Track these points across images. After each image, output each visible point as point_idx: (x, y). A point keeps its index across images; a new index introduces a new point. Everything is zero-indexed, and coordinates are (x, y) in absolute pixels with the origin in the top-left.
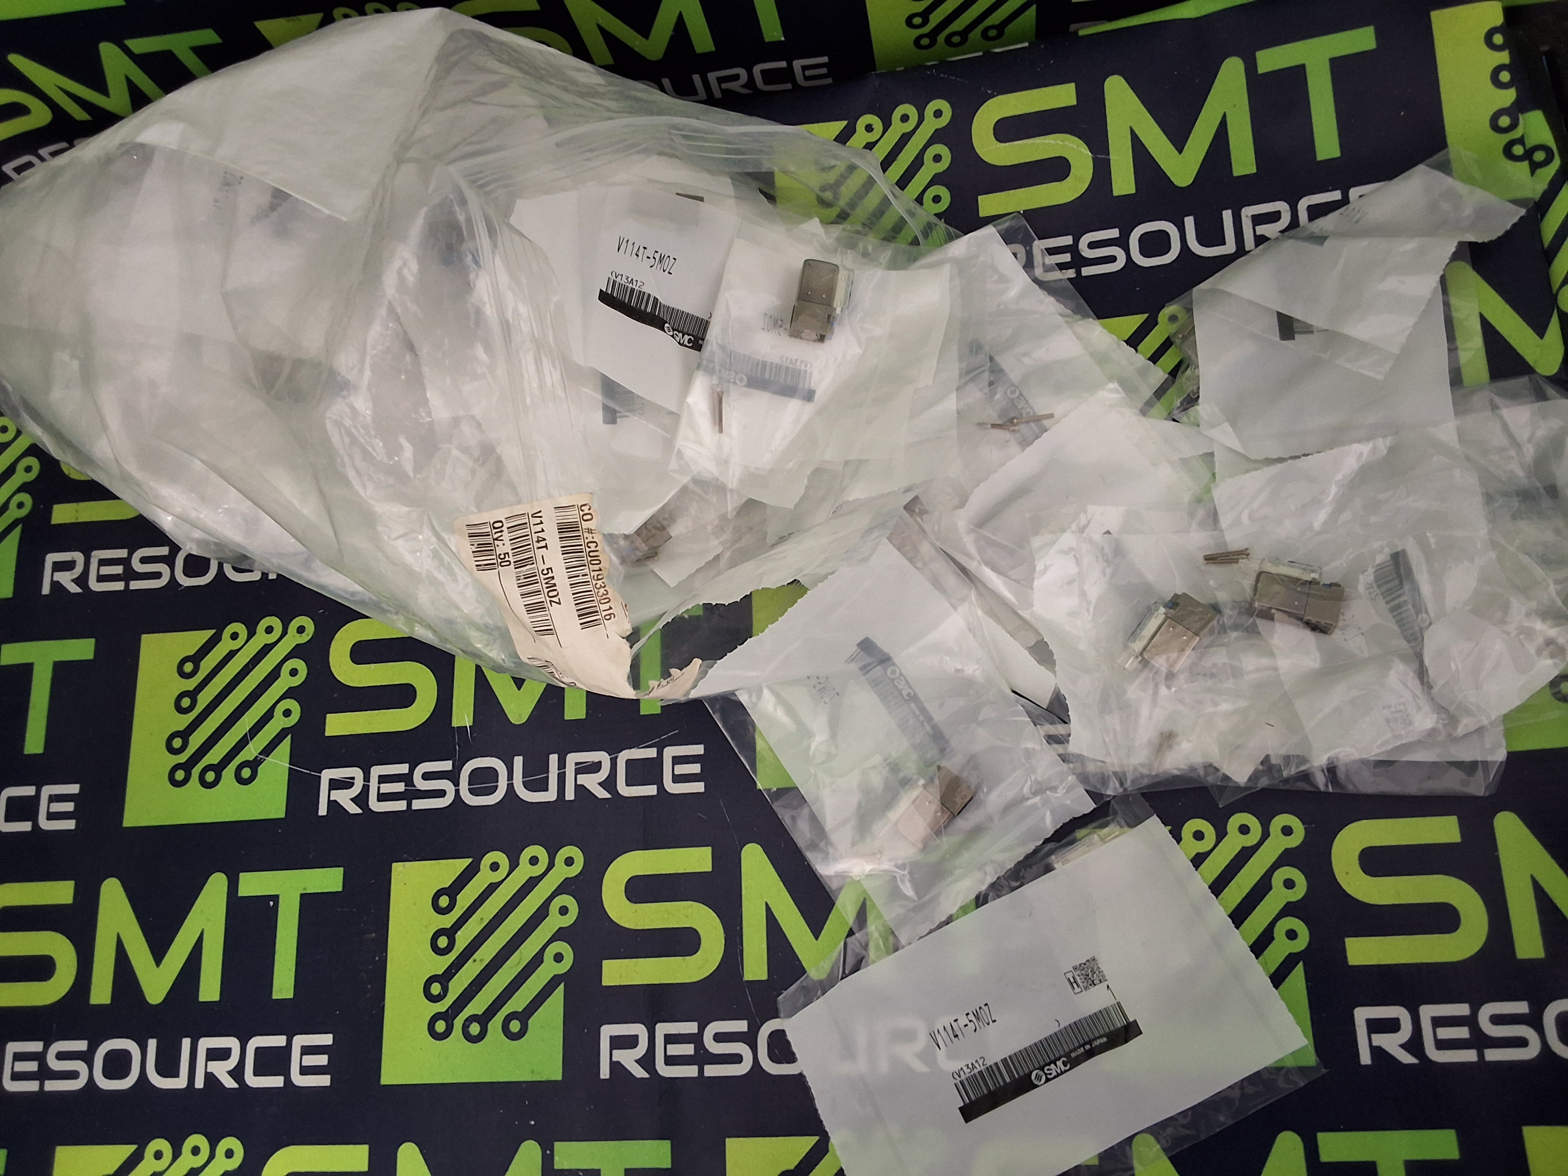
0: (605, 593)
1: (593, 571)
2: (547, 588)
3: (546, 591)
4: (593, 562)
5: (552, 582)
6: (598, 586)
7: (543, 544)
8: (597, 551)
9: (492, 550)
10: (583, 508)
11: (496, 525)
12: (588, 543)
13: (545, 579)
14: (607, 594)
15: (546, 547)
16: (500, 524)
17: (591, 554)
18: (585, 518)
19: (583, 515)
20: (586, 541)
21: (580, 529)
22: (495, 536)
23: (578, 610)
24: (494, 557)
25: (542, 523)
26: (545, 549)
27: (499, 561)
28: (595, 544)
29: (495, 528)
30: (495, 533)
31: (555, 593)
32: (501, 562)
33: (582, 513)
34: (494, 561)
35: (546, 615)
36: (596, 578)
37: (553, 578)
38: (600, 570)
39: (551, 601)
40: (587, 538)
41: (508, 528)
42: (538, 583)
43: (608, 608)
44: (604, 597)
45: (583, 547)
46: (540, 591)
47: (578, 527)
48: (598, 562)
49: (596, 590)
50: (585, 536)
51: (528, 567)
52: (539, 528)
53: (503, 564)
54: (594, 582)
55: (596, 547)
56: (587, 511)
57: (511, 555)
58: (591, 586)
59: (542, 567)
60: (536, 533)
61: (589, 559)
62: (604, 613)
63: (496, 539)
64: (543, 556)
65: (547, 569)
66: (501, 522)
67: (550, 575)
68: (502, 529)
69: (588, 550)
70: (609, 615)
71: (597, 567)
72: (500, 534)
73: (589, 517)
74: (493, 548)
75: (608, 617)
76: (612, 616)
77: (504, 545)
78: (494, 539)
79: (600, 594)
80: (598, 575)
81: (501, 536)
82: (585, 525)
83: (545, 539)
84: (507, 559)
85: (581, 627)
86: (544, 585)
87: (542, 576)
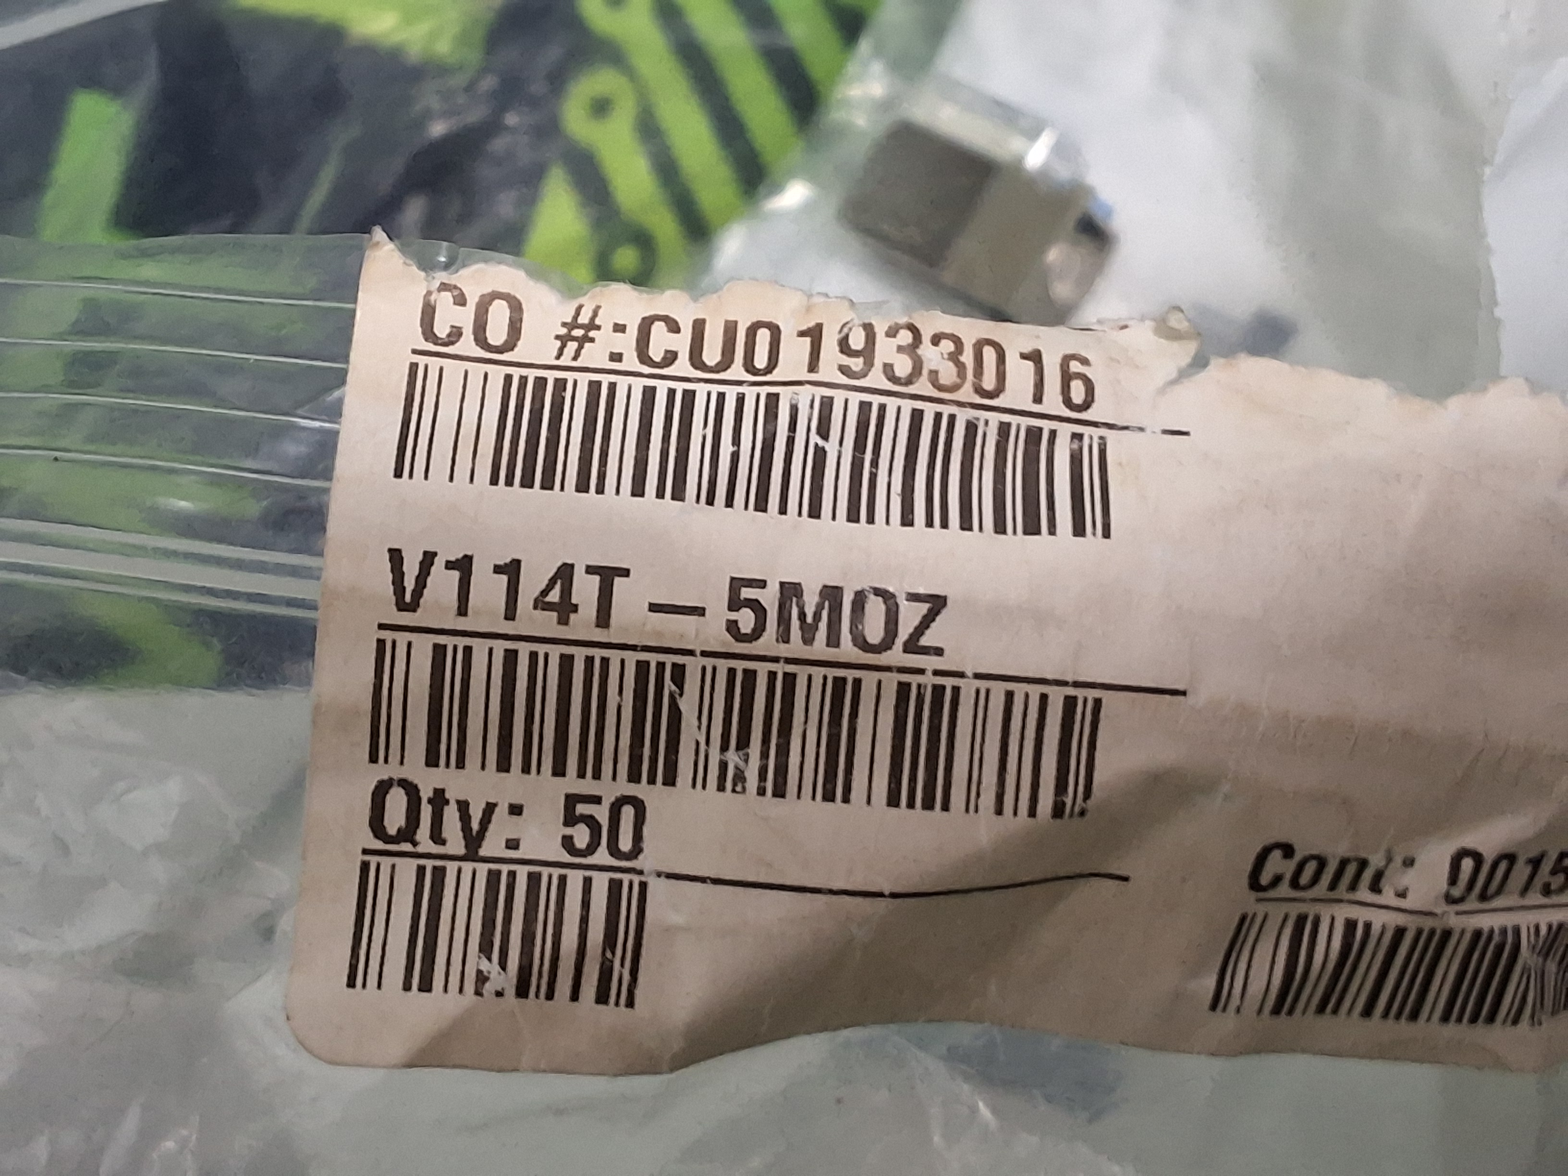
0: (947, 346)
1: (813, 366)
2: (833, 640)
3: (848, 649)
4: (761, 361)
5: (811, 601)
6: (903, 366)
7: (585, 590)
8: (699, 327)
9: (534, 880)
10: (441, 330)
11: (395, 819)
13: (784, 637)
14: (958, 342)
15: (607, 575)
16: (397, 801)
18: (497, 334)
19: (481, 340)
20: (631, 362)
21: (551, 376)
22: (456, 844)
24: (575, 879)
26: (617, 583)
27: (602, 856)
28: (658, 328)
29: (408, 834)
30: (437, 837)
31: (875, 609)
32: (614, 850)
33: (467, 345)
34: (601, 883)
35: (982, 700)
36: (856, 364)
37: (789, 591)
38: (815, 334)
39: (912, 646)
40: (616, 357)
41: (432, 761)
42: (790, 680)
44: (968, 357)
45: (662, 388)
46: (840, 683)
47: (541, 383)
48: (763, 337)
49: (919, 392)
51: (688, 705)
53: (625, 844)
55: (674, 327)
56: (465, 318)
57: (587, 787)
58: (892, 403)
59: (709, 631)
61: (736, 371)
62: (1053, 403)
63: (476, 841)
64: (655, 608)
65: (735, 604)
66: (381, 790)
67: (769, 598)
68: (426, 793)
69: (682, 367)
70: (1067, 378)
72: (451, 814)
73: (499, 314)
74: (522, 873)
75: (1078, 393)
76: (1075, 367)
77: (516, 810)
78: (472, 854)
79: (948, 374)
81: (463, 807)
83: (565, 573)
84: (602, 814)
85: (1092, 541)
86: (819, 648)
87: (767, 643)
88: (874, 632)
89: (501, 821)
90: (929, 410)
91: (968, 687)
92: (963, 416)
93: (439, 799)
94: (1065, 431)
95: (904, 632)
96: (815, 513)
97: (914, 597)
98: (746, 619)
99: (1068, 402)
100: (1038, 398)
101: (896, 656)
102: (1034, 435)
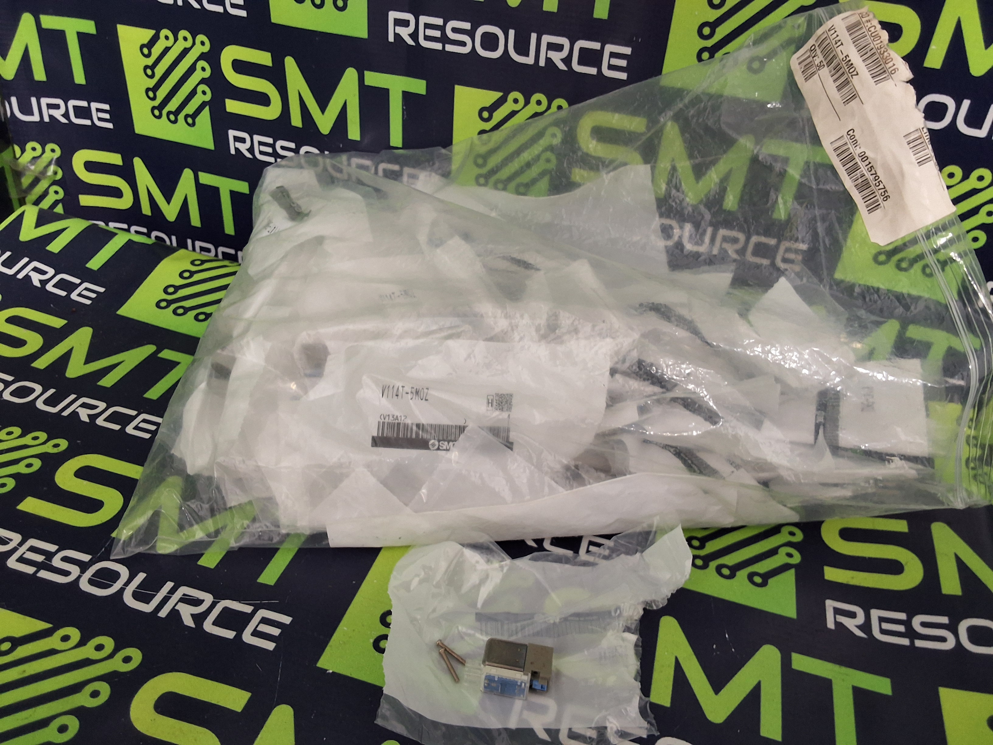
2: (848, 68)
3: (847, 70)
5: (850, 63)
6: (882, 52)
7: (839, 43)
8: (877, 31)
12: (869, 29)
13: (845, 64)
15: (842, 44)
17: (873, 35)
20: (867, 28)
22: (813, 56)
23: (871, 74)
25: (836, 32)
26: (842, 46)
29: (812, 51)
31: (854, 69)
35: (850, 86)
37: (850, 61)
39: (852, 76)
42: (842, 68)
43: (892, 65)
45: (866, 33)
46: (845, 72)
49: (881, 56)
50: (866, 25)
51: (834, 62)
52: (835, 35)
54: (879, 51)
55: (875, 29)
57: (823, 61)
59: (841, 57)
60: (833, 39)
61: (872, 38)
62: (890, 70)
63: (814, 56)
64: (841, 51)
65: (846, 57)
67: (848, 59)
69: (870, 33)
70: (894, 69)
71: (879, 41)
75: (893, 72)
76: (896, 70)
80: (880, 46)
82: (864, 20)
83: (840, 41)
85: (874, 84)
86: (846, 68)
87: (843, 63)
88: (851, 71)
89: (817, 57)
90: (880, 59)
91: (851, 84)
92: (881, 62)
93: (816, 50)
94: (888, 74)
95: (853, 74)
96: (861, 57)
97: (857, 72)
98: (845, 59)
99: (891, 72)
100: (889, 68)
101: (850, 75)
102: (885, 71)
